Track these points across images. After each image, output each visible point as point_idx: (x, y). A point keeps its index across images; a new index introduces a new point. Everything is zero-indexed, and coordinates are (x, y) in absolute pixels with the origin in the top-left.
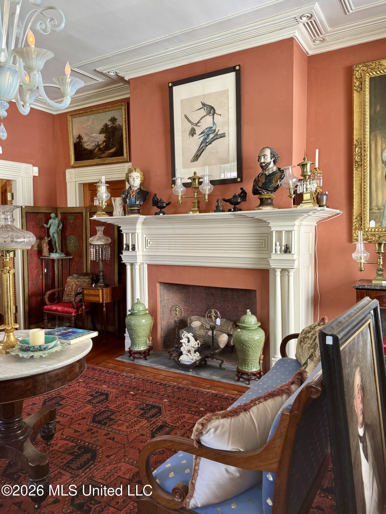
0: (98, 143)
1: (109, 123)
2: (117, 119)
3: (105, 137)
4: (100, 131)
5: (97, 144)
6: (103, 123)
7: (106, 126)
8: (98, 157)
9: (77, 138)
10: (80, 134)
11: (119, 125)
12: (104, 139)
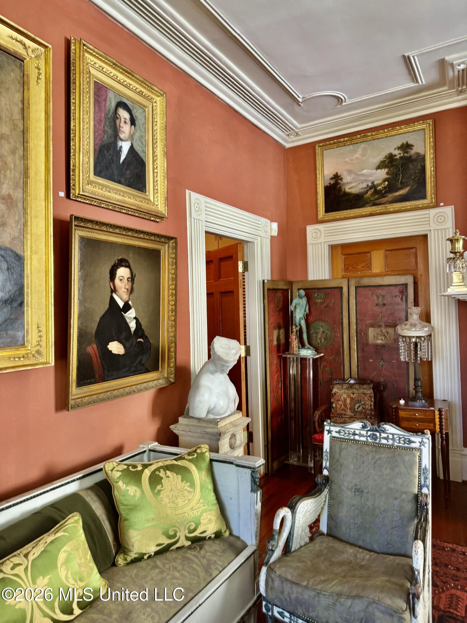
0: (373, 183)
1: (396, 152)
2: (412, 146)
3: (387, 173)
4: (377, 164)
5: (370, 184)
6: (385, 153)
7: (391, 157)
8: (371, 204)
9: (332, 179)
10: (337, 173)
11: (418, 154)
12: (386, 176)
